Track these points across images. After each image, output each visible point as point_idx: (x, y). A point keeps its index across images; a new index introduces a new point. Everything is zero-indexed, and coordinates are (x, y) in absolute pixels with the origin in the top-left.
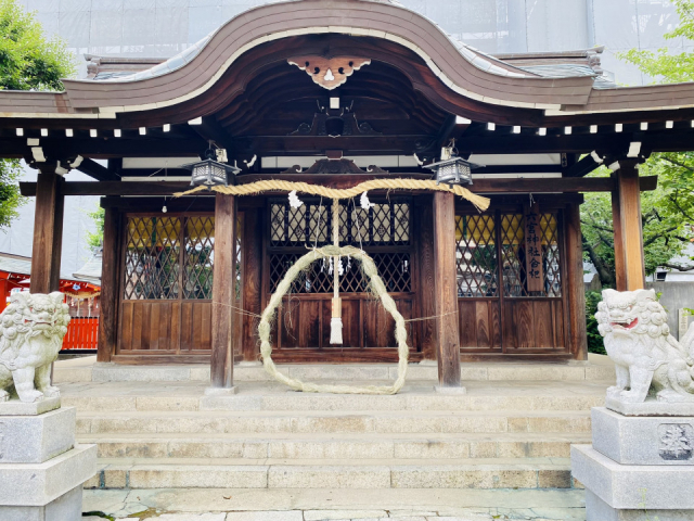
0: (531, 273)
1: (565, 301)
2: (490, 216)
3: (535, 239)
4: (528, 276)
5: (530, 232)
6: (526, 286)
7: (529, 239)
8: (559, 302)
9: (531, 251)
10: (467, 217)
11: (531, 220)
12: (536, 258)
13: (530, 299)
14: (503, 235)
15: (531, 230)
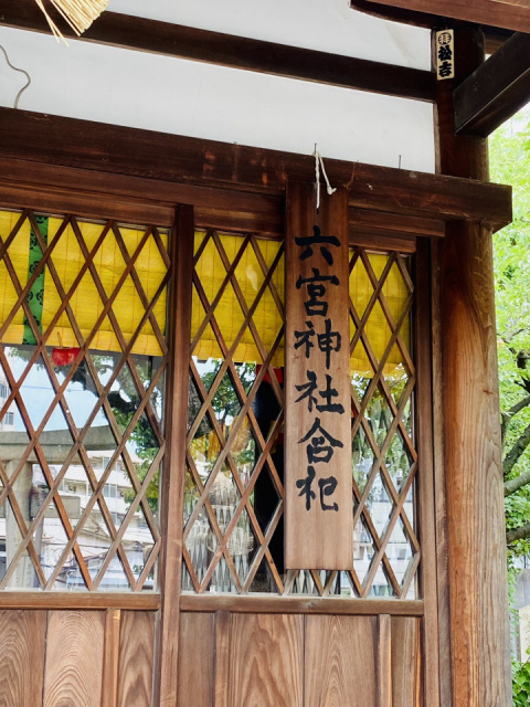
0: (304, 485)
1: (431, 617)
2: (152, 231)
3: (328, 341)
4: (292, 498)
5: (308, 308)
6: (277, 546)
7: (304, 339)
8: (411, 624)
9: (308, 388)
10: (53, 224)
11: (316, 260)
12: (328, 419)
13: (291, 608)
14: (198, 314)
15: (315, 301)
